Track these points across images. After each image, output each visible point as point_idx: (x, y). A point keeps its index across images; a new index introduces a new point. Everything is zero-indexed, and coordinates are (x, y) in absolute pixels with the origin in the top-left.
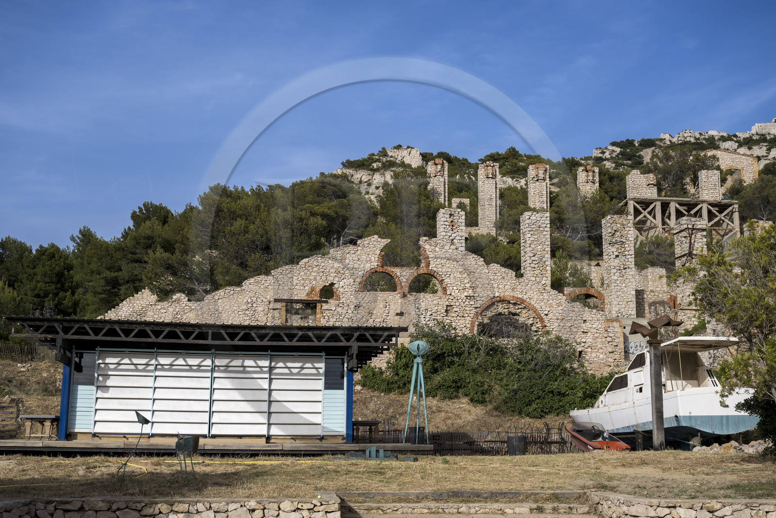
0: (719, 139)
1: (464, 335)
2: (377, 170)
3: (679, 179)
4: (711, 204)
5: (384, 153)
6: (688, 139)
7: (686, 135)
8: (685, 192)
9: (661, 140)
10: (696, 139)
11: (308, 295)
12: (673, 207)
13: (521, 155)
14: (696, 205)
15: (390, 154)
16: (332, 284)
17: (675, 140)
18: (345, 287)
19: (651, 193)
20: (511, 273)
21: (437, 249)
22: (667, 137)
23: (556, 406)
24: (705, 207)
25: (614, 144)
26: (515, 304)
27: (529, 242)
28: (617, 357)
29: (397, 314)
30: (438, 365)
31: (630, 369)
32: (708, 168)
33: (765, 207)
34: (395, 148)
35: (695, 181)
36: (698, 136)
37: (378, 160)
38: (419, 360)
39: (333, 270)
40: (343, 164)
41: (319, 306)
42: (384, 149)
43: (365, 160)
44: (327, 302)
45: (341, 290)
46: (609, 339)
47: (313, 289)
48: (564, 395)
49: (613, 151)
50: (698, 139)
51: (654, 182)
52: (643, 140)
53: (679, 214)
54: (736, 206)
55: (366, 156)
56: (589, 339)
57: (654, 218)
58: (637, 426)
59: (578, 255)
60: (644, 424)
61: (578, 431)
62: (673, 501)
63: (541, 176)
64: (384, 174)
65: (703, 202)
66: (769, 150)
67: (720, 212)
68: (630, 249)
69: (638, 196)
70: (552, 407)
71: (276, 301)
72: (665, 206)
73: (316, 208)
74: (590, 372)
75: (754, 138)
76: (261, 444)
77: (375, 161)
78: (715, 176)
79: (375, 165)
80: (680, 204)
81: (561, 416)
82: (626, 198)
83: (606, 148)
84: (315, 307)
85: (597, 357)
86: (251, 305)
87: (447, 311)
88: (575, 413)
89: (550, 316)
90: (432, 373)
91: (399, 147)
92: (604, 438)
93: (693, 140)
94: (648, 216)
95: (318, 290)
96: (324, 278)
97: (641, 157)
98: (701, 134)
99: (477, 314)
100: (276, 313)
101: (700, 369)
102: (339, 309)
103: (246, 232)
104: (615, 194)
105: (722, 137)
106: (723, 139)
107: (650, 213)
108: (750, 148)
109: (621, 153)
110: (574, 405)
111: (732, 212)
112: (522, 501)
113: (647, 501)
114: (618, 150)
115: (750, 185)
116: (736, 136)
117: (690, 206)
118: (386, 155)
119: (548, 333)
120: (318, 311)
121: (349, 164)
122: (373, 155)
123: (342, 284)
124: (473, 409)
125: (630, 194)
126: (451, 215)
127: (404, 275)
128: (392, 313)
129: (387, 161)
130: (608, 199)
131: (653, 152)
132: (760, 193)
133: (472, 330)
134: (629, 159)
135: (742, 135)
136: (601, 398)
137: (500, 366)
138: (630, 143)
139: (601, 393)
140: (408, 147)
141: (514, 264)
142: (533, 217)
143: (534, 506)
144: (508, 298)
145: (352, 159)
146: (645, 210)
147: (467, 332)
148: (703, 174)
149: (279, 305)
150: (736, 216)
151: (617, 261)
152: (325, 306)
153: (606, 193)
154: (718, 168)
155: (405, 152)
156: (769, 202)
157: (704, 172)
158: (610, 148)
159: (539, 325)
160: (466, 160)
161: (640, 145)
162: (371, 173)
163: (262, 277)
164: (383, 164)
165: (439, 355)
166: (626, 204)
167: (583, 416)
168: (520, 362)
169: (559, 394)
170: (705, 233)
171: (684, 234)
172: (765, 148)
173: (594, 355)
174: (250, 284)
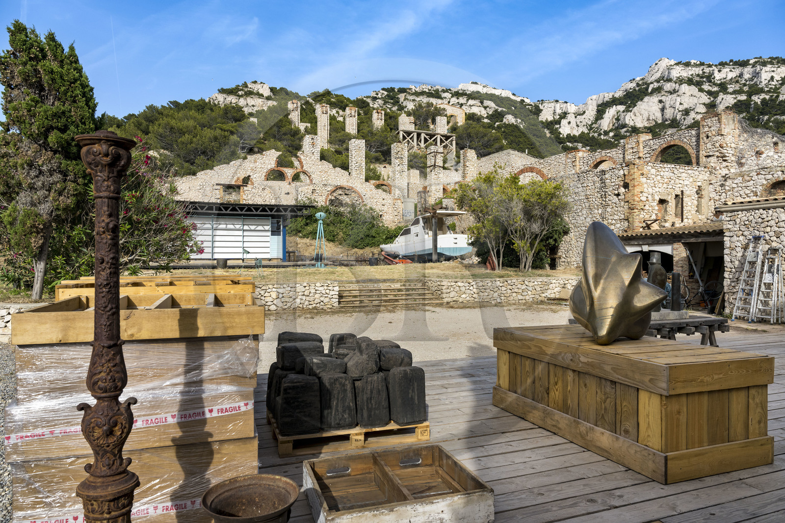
0: (441, 91)
1: (322, 206)
2: (242, 96)
3: (425, 120)
4: (442, 136)
5: (245, 85)
6: (425, 90)
7: (423, 87)
8: (428, 127)
9: (410, 89)
10: (429, 90)
11: (236, 182)
12: (423, 136)
13: (332, 94)
14: (434, 135)
15: (249, 86)
16: (249, 176)
17: (417, 90)
18: (258, 177)
19: (411, 128)
20: (347, 173)
21: (307, 159)
22: (413, 87)
23: (370, 243)
24: (439, 137)
25: (383, 89)
26: (348, 190)
27: (354, 156)
28: (399, 218)
29: (286, 194)
30: (308, 221)
31: (412, 225)
32: (441, 115)
33: (468, 139)
34: (253, 82)
35: (434, 122)
36: (430, 88)
37: (242, 90)
38: (321, 222)
39: (250, 168)
40: (219, 90)
41: (242, 188)
42: (245, 82)
43: (233, 89)
44: (246, 186)
45: (255, 180)
46: (395, 209)
47: (238, 179)
48: (374, 237)
49: (383, 93)
50: (430, 90)
51: (413, 121)
52: (400, 88)
53: (426, 140)
54: (454, 137)
55: (234, 86)
56: (385, 208)
57: (413, 141)
58: (415, 252)
59: (373, 161)
60: (418, 251)
61: (388, 255)
62: (456, 280)
63: (353, 114)
64: (246, 99)
65: (438, 134)
66: (468, 100)
67: (446, 140)
68: (406, 161)
69: (405, 129)
70: (368, 243)
71: (217, 184)
72: (419, 135)
73: (225, 126)
74: (385, 225)
75: (460, 92)
76: (240, 262)
77: (240, 90)
78: (444, 119)
79: (240, 93)
80: (426, 135)
81: (373, 248)
82: (398, 129)
83: (379, 91)
84: (240, 189)
85: (389, 217)
86: (202, 187)
87: (312, 192)
88: (383, 246)
89: (366, 196)
90: (306, 226)
91: (255, 82)
92: (400, 258)
93: (427, 91)
94: (410, 140)
95: (241, 179)
96: (244, 172)
97: (398, 98)
98: (432, 87)
99: (328, 195)
100: (217, 192)
101: (444, 226)
102: (254, 190)
103: (191, 143)
104: (392, 127)
105: (443, 90)
106: (444, 91)
107: (411, 139)
108: (458, 98)
109: (387, 95)
110: (381, 243)
111: (452, 140)
112: (396, 282)
113: (447, 280)
114: (386, 93)
115: (461, 126)
116: (450, 90)
117: (431, 136)
118: (247, 87)
119: (365, 205)
120: (241, 190)
121: (222, 91)
122: (239, 86)
123: (255, 176)
124: (328, 244)
125: (401, 128)
126: (312, 139)
127: (289, 172)
128: (283, 193)
129: (248, 91)
130: (389, 129)
131: (405, 96)
132: (466, 131)
133: (326, 203)
134: (392, 99)
135: (454, 90)
136: (397, 239)
137: (341, 222)
138: (392, 89)
139: (397, 237)
140: (261, 83)
141: (345, 167)
142: (356, 142)
143: (402, 284)
144: (345, 186)
145: (225, 88)
146: (408, 137)
147: (323, 204)
148: (438, 118)
149: (218, 187)
150: (454, 143)
151: (399, 167)
152: (245, 188)
153: (388, 126)
154: (446, 116)
155: (260, 85)
156: (470, 136)
157: (439, 117)
158: (382, 91)
159: (361, 201)
160: (298, 94)
161: (398, 91)
162: (238, 98)
163: (208, 171)
164: (245, 92)
165: (309, 216)
166: (398, 133)
167: (388, 247)
168: (351, 220)
169: (372, 236)
170: (442, 155)
171: (432, 155)
172: (465, 99)
173: (388, 217)
174: (201, 175)
